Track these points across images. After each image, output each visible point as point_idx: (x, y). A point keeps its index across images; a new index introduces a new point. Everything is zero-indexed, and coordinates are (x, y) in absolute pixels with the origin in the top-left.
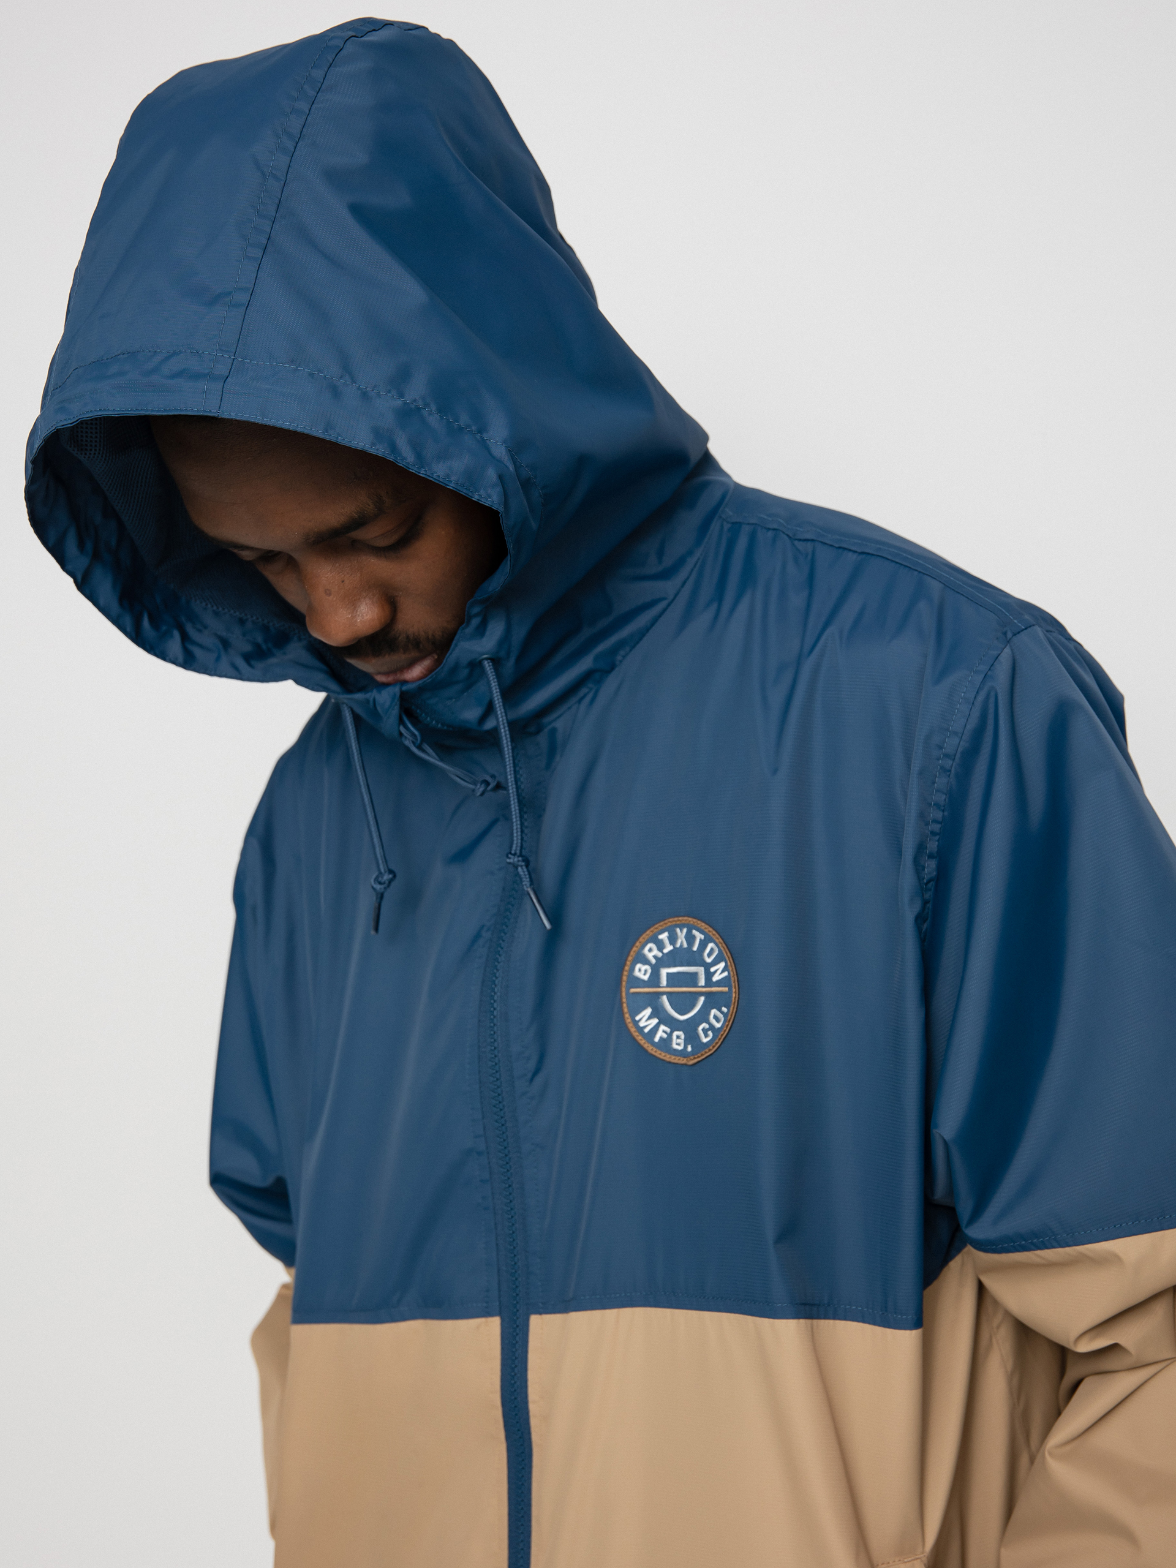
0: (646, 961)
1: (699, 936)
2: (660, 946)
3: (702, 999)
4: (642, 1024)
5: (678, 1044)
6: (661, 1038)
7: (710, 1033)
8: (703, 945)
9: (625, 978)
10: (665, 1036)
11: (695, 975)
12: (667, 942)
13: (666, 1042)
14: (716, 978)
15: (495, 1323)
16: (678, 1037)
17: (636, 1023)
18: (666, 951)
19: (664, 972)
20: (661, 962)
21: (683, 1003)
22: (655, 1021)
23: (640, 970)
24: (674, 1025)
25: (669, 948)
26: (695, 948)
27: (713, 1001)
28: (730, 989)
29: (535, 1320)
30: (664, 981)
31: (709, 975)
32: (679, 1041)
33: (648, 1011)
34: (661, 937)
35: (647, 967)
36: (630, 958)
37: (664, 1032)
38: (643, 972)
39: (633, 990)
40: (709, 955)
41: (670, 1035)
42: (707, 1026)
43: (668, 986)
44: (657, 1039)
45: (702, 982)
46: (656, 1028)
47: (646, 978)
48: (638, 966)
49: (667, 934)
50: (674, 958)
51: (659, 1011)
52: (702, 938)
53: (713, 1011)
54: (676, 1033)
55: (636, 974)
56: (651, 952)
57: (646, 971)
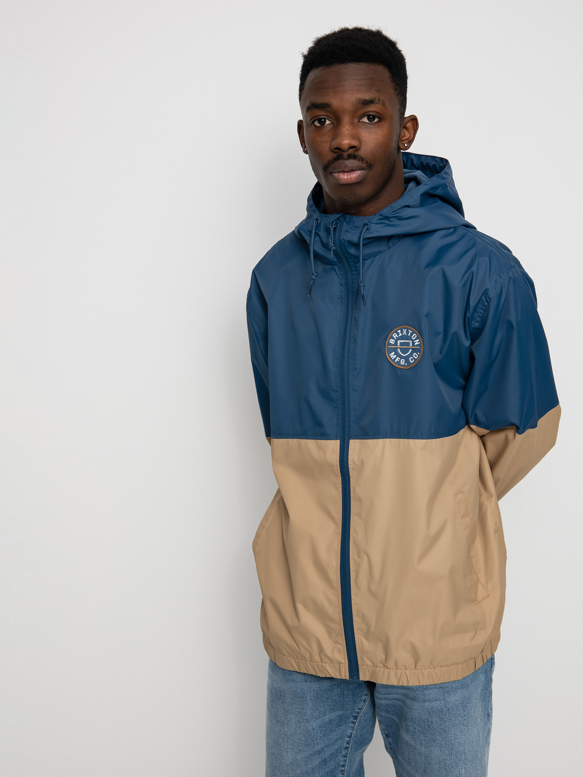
0: (393, 338)
1: (410, 332)
2: (398, 334)
3: (411, 350)
4: (391, 357)
5: (403, 363)
6: (397, 361)
7: (413, 360)
8: (412, 334)
9: (387, 343)
10: (399, 360)
12: (400, 333)
13: (399, 362)
14: (416, 344)
15: (338, 442)
16: (403, 361)
18: (399, 336)
19: (399, 342)
20: (398, 339)
21: (405, 351)
22: (395, 356)
23: (391, 341)
24: (401, 357)
25: (400, 335)
26: (409, 335)
27: (414, 350)
28: (421, 347)
29: (351, 441)
30: (399, 344)
31: (413, 343)
32: (403, 362)
33: (394, 353)
34: (398, 331)
36: (389, 337)
39: (389, 347)
40: (414, 337)
41: (400, 360)
42: (412, 358)
43: (399, 346)
44: (396, 361)
45: (411, 345)
46: (396, 358)
47: (393, 343)
48: (391, 340)
49: (400, 330)
50: (402, 338)
51: (397, 353)
52: (412, 332)
53: (415, 354)
54: (402, 360)
55: (390, 342)
56: (395, 336)
57: (393, 341)
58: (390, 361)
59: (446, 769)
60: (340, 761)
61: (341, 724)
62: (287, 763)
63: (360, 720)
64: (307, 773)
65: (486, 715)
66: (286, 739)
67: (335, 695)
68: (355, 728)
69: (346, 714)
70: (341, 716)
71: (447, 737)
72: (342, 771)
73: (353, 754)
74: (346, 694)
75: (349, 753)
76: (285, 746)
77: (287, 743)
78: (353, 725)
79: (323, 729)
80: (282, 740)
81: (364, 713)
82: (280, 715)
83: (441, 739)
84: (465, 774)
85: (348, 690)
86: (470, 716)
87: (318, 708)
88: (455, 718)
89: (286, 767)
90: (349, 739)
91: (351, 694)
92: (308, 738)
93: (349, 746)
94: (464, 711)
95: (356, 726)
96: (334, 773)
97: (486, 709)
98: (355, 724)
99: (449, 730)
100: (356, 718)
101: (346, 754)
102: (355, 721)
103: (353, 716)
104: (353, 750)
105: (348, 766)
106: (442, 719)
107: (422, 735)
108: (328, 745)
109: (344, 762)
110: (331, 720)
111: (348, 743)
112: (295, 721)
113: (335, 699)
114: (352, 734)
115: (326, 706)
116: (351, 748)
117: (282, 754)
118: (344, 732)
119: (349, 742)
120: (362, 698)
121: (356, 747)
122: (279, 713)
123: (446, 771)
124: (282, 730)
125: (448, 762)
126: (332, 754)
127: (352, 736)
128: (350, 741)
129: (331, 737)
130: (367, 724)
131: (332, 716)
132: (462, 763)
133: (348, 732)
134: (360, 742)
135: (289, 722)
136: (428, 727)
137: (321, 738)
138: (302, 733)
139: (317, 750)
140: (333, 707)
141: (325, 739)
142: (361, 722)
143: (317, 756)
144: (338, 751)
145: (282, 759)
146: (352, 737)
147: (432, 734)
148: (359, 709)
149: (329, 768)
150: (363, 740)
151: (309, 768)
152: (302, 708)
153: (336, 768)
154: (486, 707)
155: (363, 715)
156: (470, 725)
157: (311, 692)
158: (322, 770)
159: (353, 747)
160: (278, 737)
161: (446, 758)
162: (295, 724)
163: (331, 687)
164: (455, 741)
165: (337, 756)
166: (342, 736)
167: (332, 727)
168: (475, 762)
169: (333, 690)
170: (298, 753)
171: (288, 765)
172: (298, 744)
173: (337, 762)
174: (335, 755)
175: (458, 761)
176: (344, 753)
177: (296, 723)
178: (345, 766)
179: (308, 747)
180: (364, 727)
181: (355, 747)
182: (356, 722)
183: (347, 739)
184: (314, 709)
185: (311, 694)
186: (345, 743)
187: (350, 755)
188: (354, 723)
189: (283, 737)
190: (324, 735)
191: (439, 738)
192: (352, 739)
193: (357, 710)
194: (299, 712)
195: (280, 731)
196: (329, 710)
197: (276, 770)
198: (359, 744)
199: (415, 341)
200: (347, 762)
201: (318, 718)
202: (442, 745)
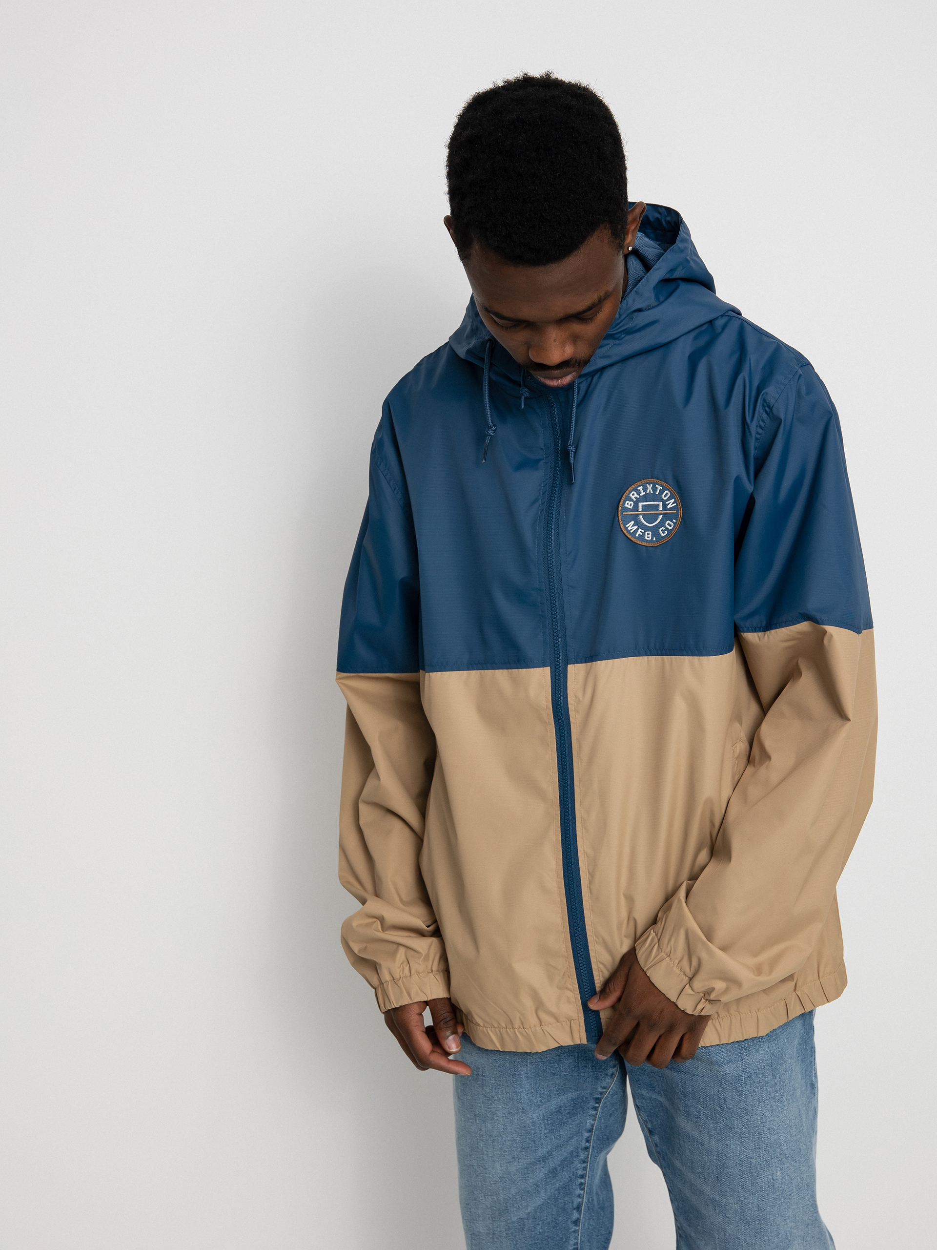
0: (631, 500)
1: (659, 488)
2: (638, 493)
3: (661, 516)
4: (629, 529)
6: (639, 535)
7: (666, 532)
8: (662, 492)
9: (620, 508)
10: (641, 534)
11: (657, 506)
12: (642, 490)
13: (642, 537)
14: (668, 507)
15: (548, 670)
16: (648, 534)
17: (626, 528)
18: (641, 495)
19: (640, 504)
20: (638, 500)
21: (650, 518)
22: (636, 527)
23: (628, 504)
24: (646, 529)
25: (643, 493)
26: (657, 494)
27: (666, 517)
28: (678, 511)
30: (640, 509)
31: (665, 506)
32: (648, 536)
33: (633, 522)
34: (638, 488)
35: (632, 503)
36: (623, 498)
37: (640, 532)
38: (629, 505)
39: (624, 513)
40: (665, 496)
41: (644, 534)
42: (664, 529)
43: (642, 511)
44: (637, 536)
45: (661, 509)
46: (637, 530)
47: (631, 507)
48: (627, 502)
49: (642, 487)
50: (645, 498)
51: (638, 523)
52: (661, 488)
53: (668, 522)
54: (647, 532)
55: (626, 505)
56: (634, 495)
57: (631, 504)
58: (628, 535)
59: (751, 1173)
60: (577, 1169)
61: (576, 1112)
62: (495, 1179)
63: (605, 1103)
64: (528, 1191)
65: (809, 1086)
66: (490, 1141)
67: (566, 1069)
68: (598, 1116)
69: (583, 1096)
70: (575, 1099)
71: (750, 1121)
72: (581, 1184)
73: (596, 1156)
74: (582, 1067)
75: (590, 1156)
76: (490, 1153)
77: (494, 1148)
78: (594, 1112)
79: (549, 1122)
80: (485, 1144)
81: (611, 1093)
82: (479, 1105)
83: (740, 1126)
84: (783, 1178)
85: (585, 1059)
86: (784, 1084)
87: (538, 1089)
88: (761, 1089)
89: (493, 1186)
90: (590, 1134)
91: (590, 1065)
92: (526, 1137)
93: (590, 1145)
94: (775, 1076)
95: (598, 1114)
96: (569, 1190)
97: (807, 1075)
98: (597, 1110)
99: (752, 1110)
100: (598, 1100)
101: (586, 1159)
102: (597, 1105)
103: (593, 1098)
104: (596, 1151)
105: (590, 1176)
106: (740, 1093)
107: (711, 1122)
108: (559, 1147)
109: (583, 1170)
110: (560, 1107)
111: (588, 1141)
112: (504, 1114)
113: (565, 1075)
114: (593, 1125)
115: (551, 1085)
116: (593, 1147)
117: (485, 1166)
118: (581, 1124)
119: (589, 1139)
120: (608, 1071)
121: (600, 1145)
122: (476, 1101)
123: (753, 1176)
124: (483, 1129)
125: (753, 1161)
126: (565, 1160)
127: (593, 1129)
128: (590, 1137)
129: (561, 1133)
130: (616, 1110)
131: (560, 1101)
132: (776, 1160)
133: (588, 1124)
134: (605, 1137)
135: (494, 1115)
136: (720, 1107)
137: (546, 1136)
138: (515, 1131)
139: (541, 1155)
140: (562, 1086)
141: (553, 1137)
142: (607, 1107)
143: (542, 1165)
144: (574, 1154)
145: (486, 1173)
146: (594, 1131)
147: (726, 1118)
148: (604, 1088)
149: (561, 1182)
150: (610, 1133)
151: (530, 1185)
152: (514, 1092)
153: (571, 1180)
154: (807, 1073)
155: (609, 1096)
156: (785, 1099)
157: (527, 1065)
158: (550, 1186)
159: (595, 1146)
160: (477, 1139)
161: (751, 1156)
162: (504, 1118)
163: (559, 1056)
164: (764, 1126)
165: (572, 1163)
166: (579, 1130)
167: (563, 1118)
168: (797, 1160)
169: (561, 1061)
170: (510, 1162)
171: (496, 1181)
172: (510, 1148)
173: (573, 1172)
174: (570, 1160)
175: (770, 1158)
176: (582, 1156)
177: (506, 1117)
178: (585, 1177)
179: (526, 1152)
180: (611, 1114)
181: (598, 1146)
182: (599, 1107)
183: (586, 1135)
184: (533, 1091)
185: (527, 1069)
186: (584, 1141)
187: (592, 1159)
188: (595, 1109)
189: (486, 1140)
190: (551, 1131)
191: (737, 1125)
192: (593, 1133)
193: (600, 1090)
194: (510, 1099)
195: (481, 1130)
196: (557, 1091)
197: (476, 1191)
198: (605, 1141)
199: (667, 503)
200: (588, 1169)
201: (540, 1105)
202: (743, 1134)
